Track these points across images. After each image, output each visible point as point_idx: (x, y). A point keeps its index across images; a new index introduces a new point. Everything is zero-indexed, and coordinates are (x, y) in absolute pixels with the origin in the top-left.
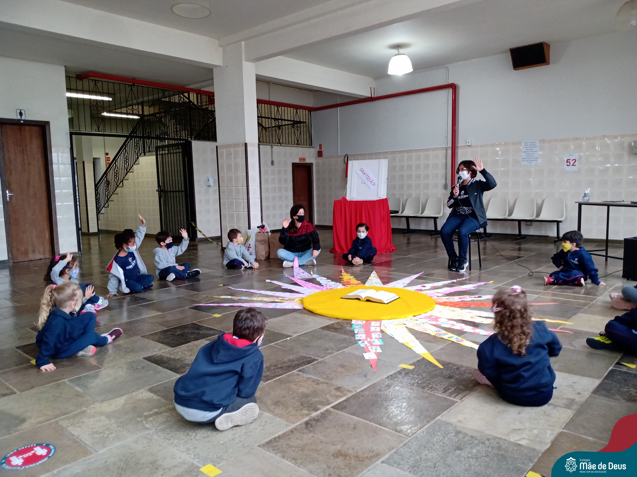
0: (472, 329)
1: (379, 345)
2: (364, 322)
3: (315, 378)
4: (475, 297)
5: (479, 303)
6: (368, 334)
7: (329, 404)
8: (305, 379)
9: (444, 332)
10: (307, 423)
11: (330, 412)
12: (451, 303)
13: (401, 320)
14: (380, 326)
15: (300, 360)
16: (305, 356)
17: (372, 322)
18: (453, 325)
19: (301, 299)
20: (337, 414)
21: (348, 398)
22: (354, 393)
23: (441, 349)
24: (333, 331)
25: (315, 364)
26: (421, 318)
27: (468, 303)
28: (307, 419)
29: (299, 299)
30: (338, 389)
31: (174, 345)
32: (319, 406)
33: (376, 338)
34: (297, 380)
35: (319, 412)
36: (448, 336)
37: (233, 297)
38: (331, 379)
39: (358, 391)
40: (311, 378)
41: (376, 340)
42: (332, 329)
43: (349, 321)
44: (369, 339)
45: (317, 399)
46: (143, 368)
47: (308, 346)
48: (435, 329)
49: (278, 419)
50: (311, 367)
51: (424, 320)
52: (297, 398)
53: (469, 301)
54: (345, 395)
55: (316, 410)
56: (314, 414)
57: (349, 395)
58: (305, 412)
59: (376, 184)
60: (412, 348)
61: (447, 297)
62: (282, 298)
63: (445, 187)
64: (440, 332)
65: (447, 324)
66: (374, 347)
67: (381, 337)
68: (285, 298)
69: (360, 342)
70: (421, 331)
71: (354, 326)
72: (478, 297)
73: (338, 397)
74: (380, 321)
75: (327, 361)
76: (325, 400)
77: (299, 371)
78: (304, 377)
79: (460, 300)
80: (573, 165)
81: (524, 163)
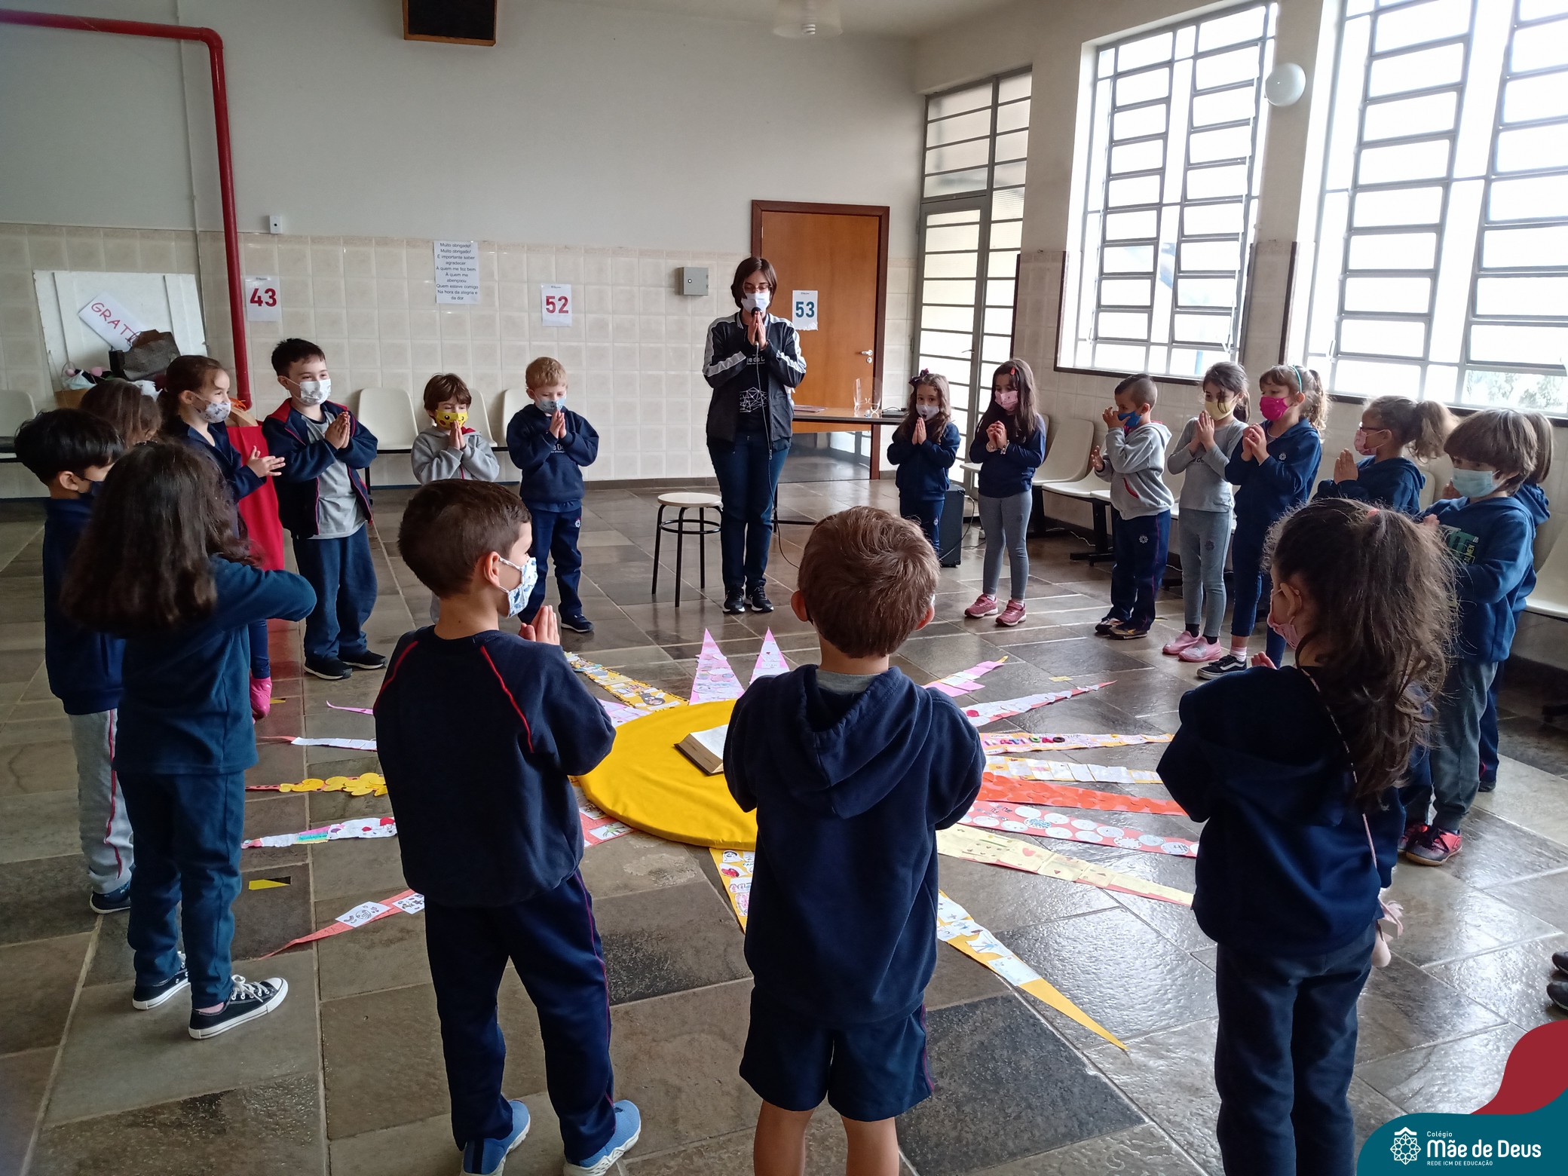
80: (561, 311)
81: (444, 298)
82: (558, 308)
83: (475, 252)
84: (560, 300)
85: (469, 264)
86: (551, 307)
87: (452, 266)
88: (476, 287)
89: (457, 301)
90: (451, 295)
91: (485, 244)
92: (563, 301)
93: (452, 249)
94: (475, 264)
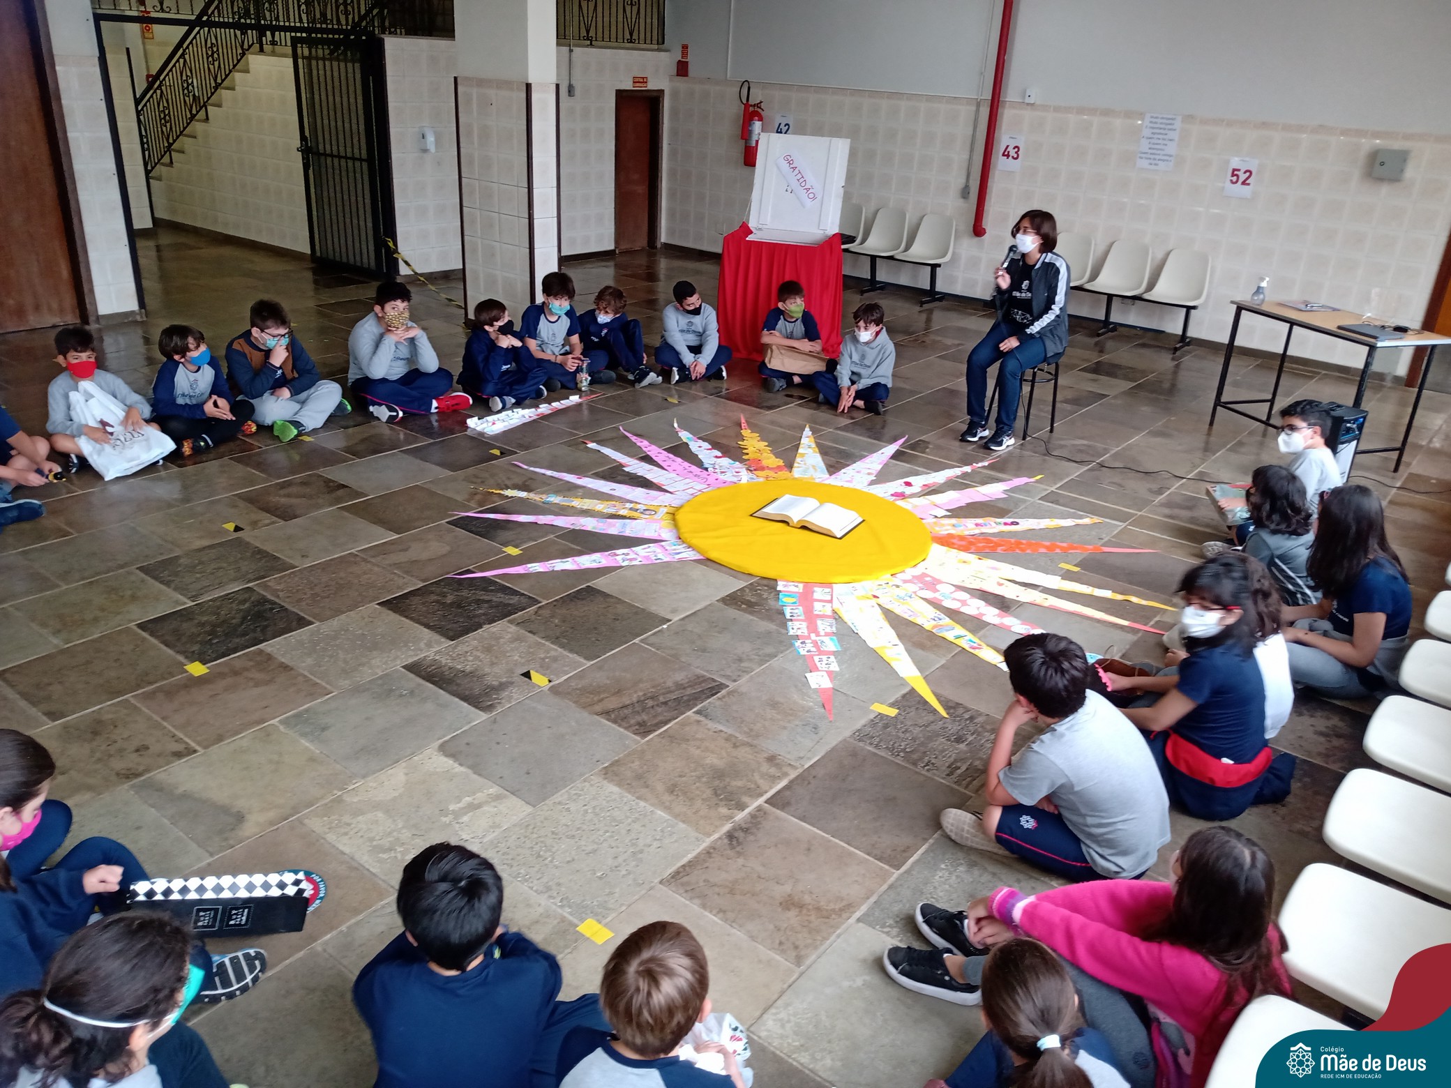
0: (999, 615)
1: (833, 653)
2: (801, 586)
3: (730, 731)
4: (1006, 524)
5: (1013, 540)
6: (811, 618)
7: (761, 795)
8: (711, 733)
9: (947, 621)
10: (730, 836)
11: (765, 813)
12: (962, 538)
13: (869, 585)
14: (831, 601)
15: (696, 684)
16: (703, 676)
17: (816, 589)
18: (964, 603)
19: (671, 510)
20: (777, 818)
21: (791, 782)
22: (800, 770)
23: (942, 666)
24: (744, 610)
25: (724, 697)
26: (905, 581)
27: (991, 542)
28: (728, 827)
29: (665, 510)
30: (771, 759)
31: (451, 634)
32: (745, 799)
33: (827, 634)
34: (697, 736)
35: (747, 811)
36: (954, 633)
37: (532, 496)
38: (757, 736)
39: (806, 766)
40: (721, 731)
41: (826, 639)
42: (742, 603)
43: (772, 582)
44: (813, 636)
45: (739, 783)
46: (412, 693)
47: (704, 651)
48: (931, 612)
49: (682, 825)
50: (718, 703)
51: (912, 588)
52: (704, 779)
53: (993, 535)
54: (786, 774)
55: (741, 807)
56: (740, 816)
57: (793, 775)
58: (724, 811)
59: (819, 197)
60: (893, 664)
61: (953, 521)
62: (632, 505)
63: (965, 193)
64: (941, 623)
65: (954, 599)
66: (824, 658)
67: (834, 629)
68: (638, 506)
69: (798, 644)
70: (906, 616)
71: (785, 599)
72: (1012, 523)
73: (774, 779)
74: (829, 585)
75: (744, 689)
76: (753, 786)
77: (698, 712)
78: (709, 729)
79: (977, 531)
80: (1244, 183)
81: (1144, 163)
82: (1241, 179)
83: (1178, 124)
84: (1245, 172)
85: (1171, 135)
86: (1234, 179)
87: (1156, 136)
88: (1170, 156)
89: (1153, 167)
90: (1149, 161)
91: (1189, 118)
92: (1248, 174)
93: (1159, 121)
94: (1175, 135)
